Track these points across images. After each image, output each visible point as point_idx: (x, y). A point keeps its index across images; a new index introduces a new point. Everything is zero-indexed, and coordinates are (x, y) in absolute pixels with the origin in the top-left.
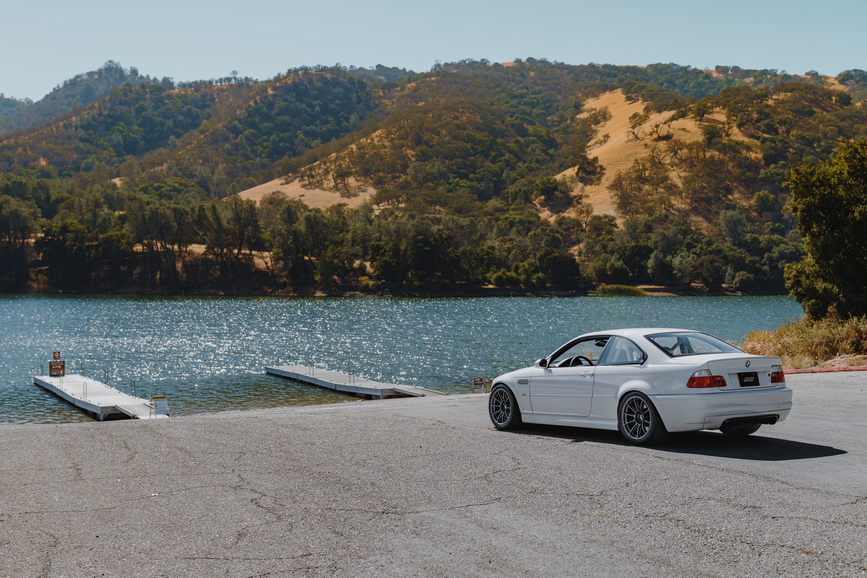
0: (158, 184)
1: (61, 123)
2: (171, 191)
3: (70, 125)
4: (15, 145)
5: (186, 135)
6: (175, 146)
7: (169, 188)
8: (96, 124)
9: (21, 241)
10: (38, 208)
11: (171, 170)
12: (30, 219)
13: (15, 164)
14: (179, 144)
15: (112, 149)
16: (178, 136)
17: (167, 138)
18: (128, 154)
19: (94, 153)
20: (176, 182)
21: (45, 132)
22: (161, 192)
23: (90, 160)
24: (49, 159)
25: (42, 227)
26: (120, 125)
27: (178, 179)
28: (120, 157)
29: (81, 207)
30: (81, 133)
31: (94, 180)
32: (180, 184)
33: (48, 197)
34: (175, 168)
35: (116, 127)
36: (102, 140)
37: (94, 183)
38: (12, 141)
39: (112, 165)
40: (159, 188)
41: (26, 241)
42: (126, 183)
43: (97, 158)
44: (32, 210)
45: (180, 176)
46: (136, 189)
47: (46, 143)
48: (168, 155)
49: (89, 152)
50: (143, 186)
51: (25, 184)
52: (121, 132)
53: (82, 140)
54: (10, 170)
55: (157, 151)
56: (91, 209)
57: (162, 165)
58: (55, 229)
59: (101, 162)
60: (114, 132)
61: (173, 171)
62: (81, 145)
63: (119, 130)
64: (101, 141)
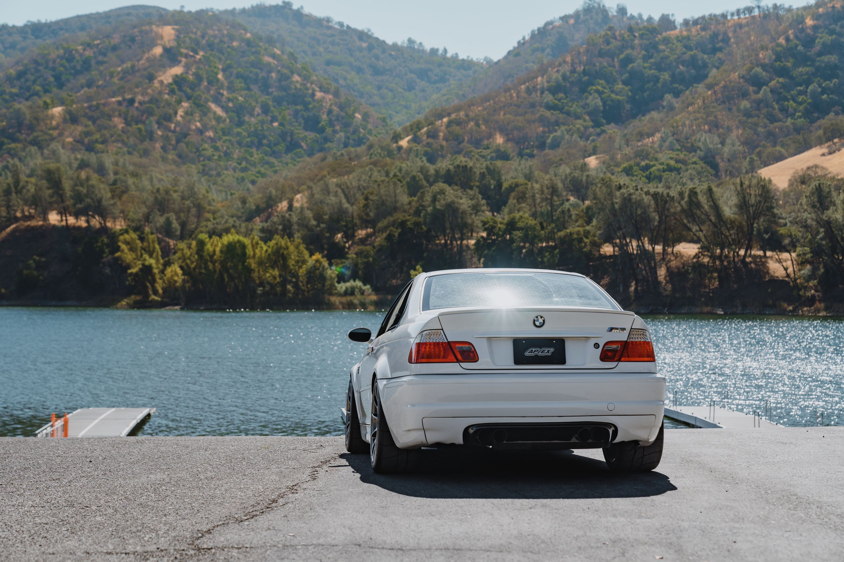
0: (647, 162)
1: (523, 86)
2: (664, 171)
3: (534, 88)
4: (465, 118)
5: (687, 92)
6: (671, 108)
7: (661, 167)
8: (568, 85)
9: (459, 242)
10: (482, 199)
11: (664, 141)
12: (471, 214)
13: (465, 144)
14: (677, 105)
15: (587, 118)
16: (677, 94)
17: (662, 98)
18: (608, 123)
19: (564, 124)
20: (671, 158)
21: (503, 99)
22: (650, 173)
23: (559, 133)
24: (507, 135)
25: (484, 223)
26: (599, 84)
27: (673, 155)
28: (598, 127)
29: (534, 196)
30: (549, 98)
31: (561, 160)
32: (677, 161)
33: (499, 185)
34: (671, 139)
35: (594, 88)
36: (574, 106)
37: (560, 165)
38: (462, 114)
39: (587, 139)
40: (647, 167)
41: (465, 242)
42: (604, 163)
43: (568, 131)
44: (473, 202)
45: (678, 150)
46: (616, 169)
47: (504, 114)
48: (661, 121)
49: (557, 123)
50: (625, 165)
51: (471, 168)
52: (600, 93)
53: (549, 107)
54: (459, 152)
55: (648, 117)
56: (547, 199)
57: (653, 135)
58: (499, 225)
59: (572, 135)
60: (591, 94)
61: (667, 144)
62: (548, 114)
63: (597, 91)
64: (574, 108)
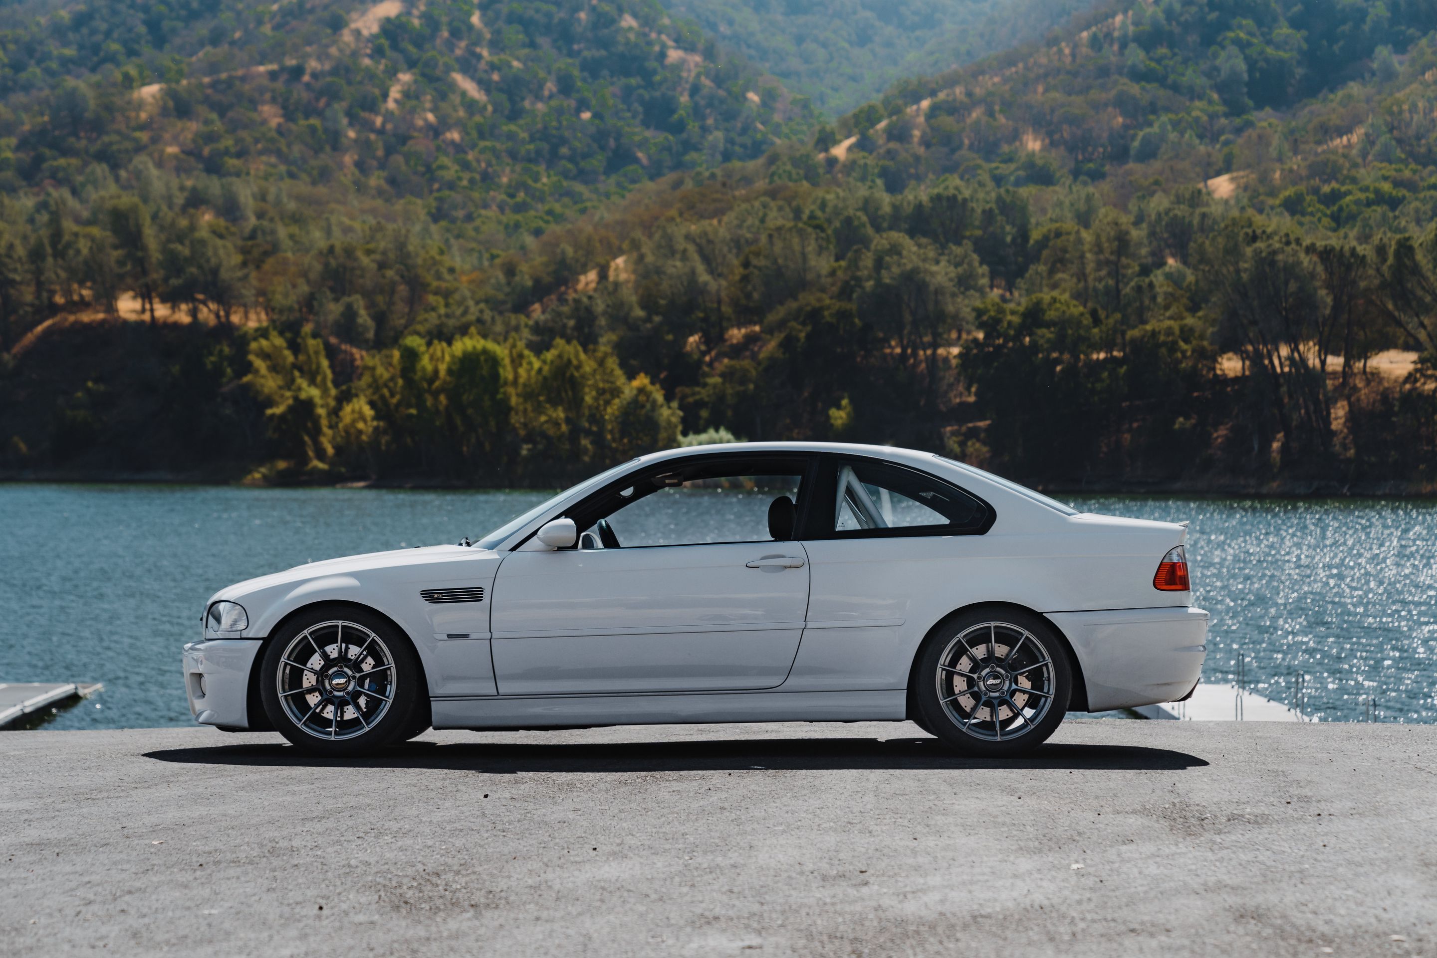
0: (1334, 185)
1: (1085, 34)
2: (1369, 204)
3: (1108, 35)
4: (966, 100)
5: (1424, 42)
6: (1389, 75)
7: (1362, 196)
8: (1177, 30)
9: (929, 352)
10: (981, 264)
11: (1373, 143)
12: (954, 295)
13: (964, 152)
14: (1400, 69)
15: (1215, 96)
16: (1401, 45)
17: (1369, 53)
18: (1259, 106)
19: (1167, 110)
20: (1385, 178)
21: (1044, 60)
22: (1341, 209)
23: (1156, 129)
24: (1050, 134)
25: (979, 313)
26: (1240, 27)
27: (1389, 170)
28: (1239, 115)
29: (1082, 257)
30: (1137, 56)
31: (1156, 183)
32: (1397, 184)
33: (1024, 234)
34: (1385, 138)
35: (1231, 35)
36: (1189, 72)
37: (1152, 194)
38: (959, 91)
39: (1215, 139)
40: (1334, 197)
41: (941, 351)
42: (1246, 188)
43: (1175, 125)
44: (960, 270)
45: (1401, 161)
46: (1271, 201)
47: (1046, 91)
48: (1368, 100)
49: (1154, 109)
50: (1289, 192)
51: (965, 200)
52: (1243, 46)
53: (1137, 76)
54: (950, 169)
55: (1340, 94)
56: (1107, 262)
57: (1349, 130)
58: (1009, 317)
59: (1182, 134)
60: (1223, 48)
61: (1377, 147)
62: (1135, 89)
63: (1237, 42)
64: (1190, 76)
